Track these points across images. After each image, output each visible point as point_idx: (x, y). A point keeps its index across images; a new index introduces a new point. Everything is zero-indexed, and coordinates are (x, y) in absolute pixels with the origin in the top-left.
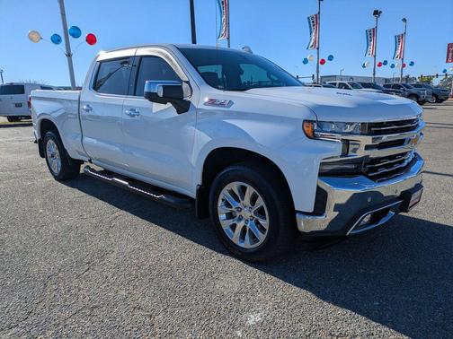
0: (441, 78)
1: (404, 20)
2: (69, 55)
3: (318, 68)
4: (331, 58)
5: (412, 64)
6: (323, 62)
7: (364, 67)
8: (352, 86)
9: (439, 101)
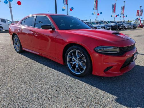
0: (134, 21)
1: (124, 2)
2: (10, 8)
3: (97, 16)
4: (101, 13)
5: (126, 16)
6: (98, 14)
7: (111, 16)
8: (108, 22)
9: (135, 28)
